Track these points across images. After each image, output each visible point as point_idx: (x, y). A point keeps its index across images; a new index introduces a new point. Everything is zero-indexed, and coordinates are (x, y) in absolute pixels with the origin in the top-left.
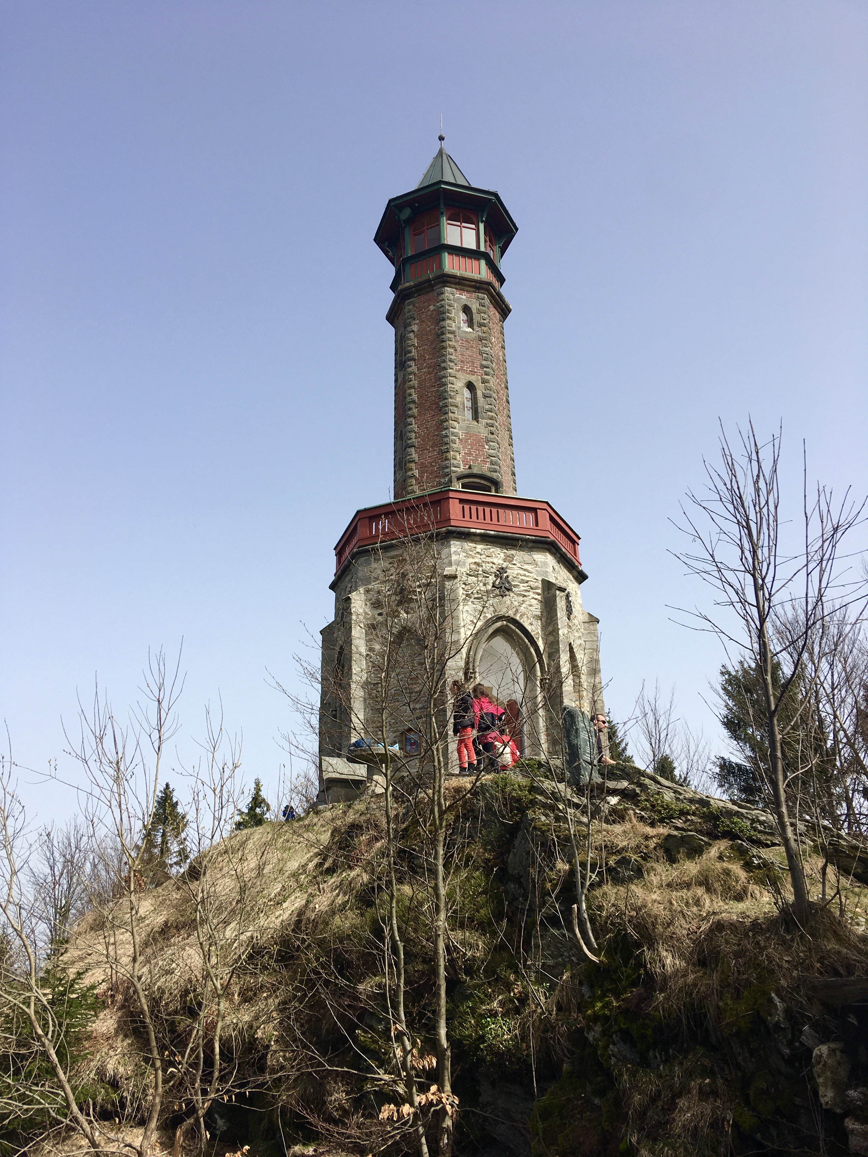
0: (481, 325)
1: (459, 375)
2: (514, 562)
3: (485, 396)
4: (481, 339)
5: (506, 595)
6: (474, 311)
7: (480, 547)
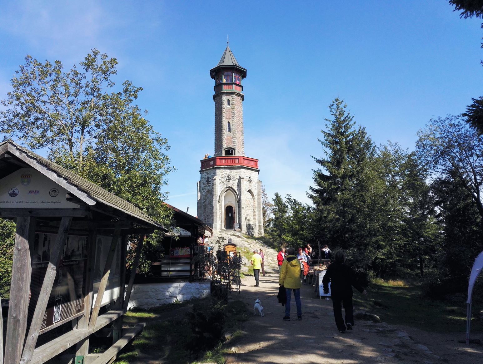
0: (232, 104)
1: (225, 120)
2: (232, 173)
3: (232, 125)
4: (232, 109)
5: (230, 181)
6: (230, 101)
7: (224, 170)
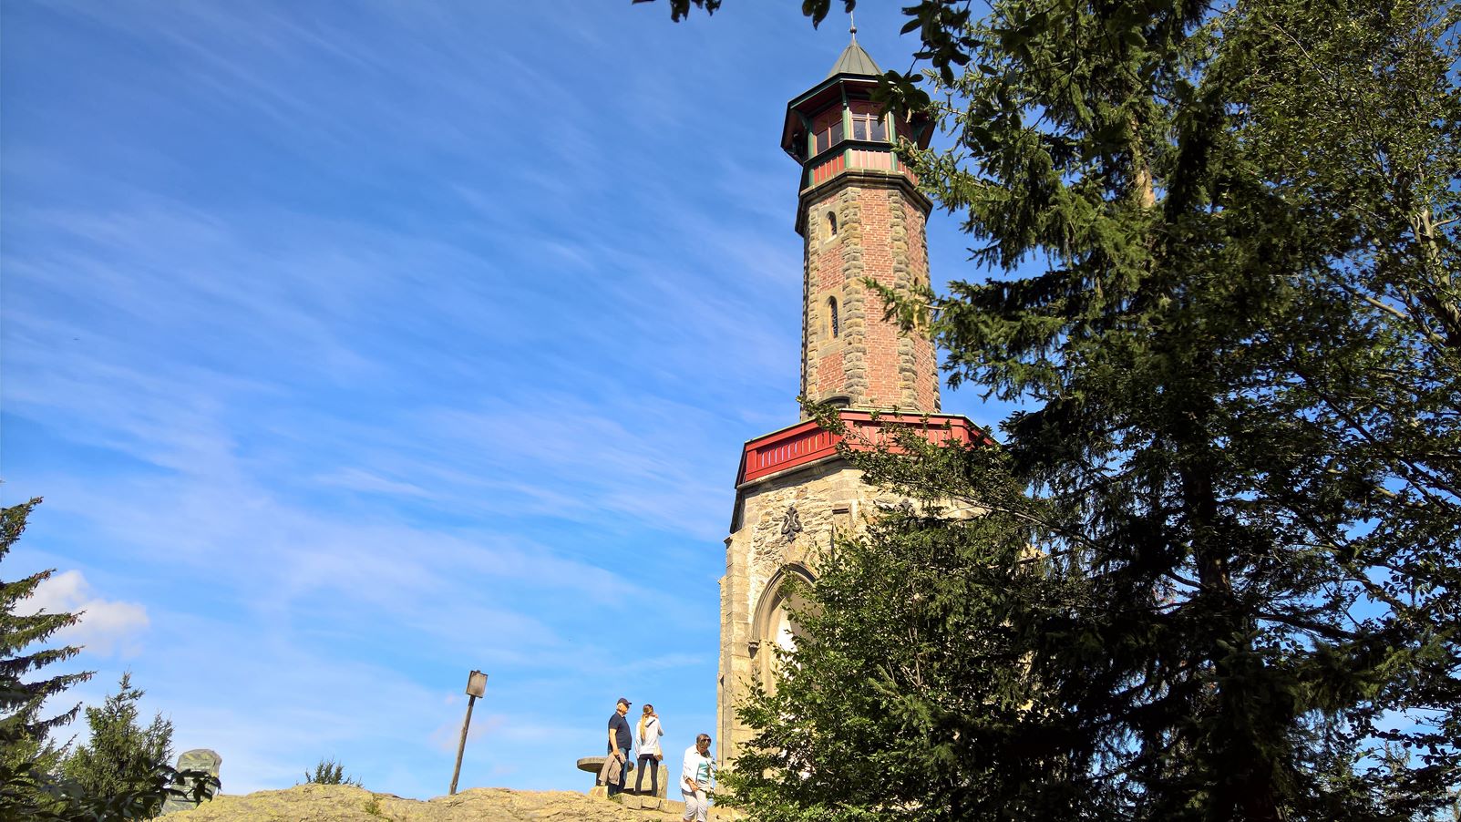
0: (844, 225)
1: (821, 295)
2: (808, 496)
3: (846, 304)
4: (843, 241)
5: (794, 539)
6: (838, 212)
7: (771, 495)
